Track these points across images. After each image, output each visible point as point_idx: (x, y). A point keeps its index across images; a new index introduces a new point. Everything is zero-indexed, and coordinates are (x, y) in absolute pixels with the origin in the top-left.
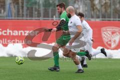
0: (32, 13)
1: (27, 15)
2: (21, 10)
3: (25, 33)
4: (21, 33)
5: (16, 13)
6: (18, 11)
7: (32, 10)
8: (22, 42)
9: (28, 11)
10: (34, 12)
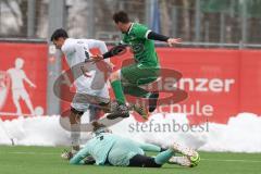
0: (218, 29)
1: (203, 34)
2: (187, 21)
3: (196, 84)
4: (187, 84)
5: (175, 28)
6: (180, 25)
7: (219, 22)
8: (188, 110)
9: (207, 24)
10: (222, 26)
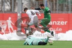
0: (63, 8)
1: (59, 10)
2: (54, 6)
5: (51, 8)
9: (60, 7)
10: (64, 7)
